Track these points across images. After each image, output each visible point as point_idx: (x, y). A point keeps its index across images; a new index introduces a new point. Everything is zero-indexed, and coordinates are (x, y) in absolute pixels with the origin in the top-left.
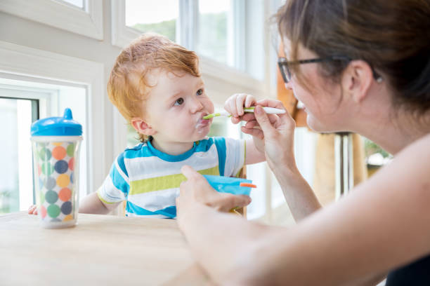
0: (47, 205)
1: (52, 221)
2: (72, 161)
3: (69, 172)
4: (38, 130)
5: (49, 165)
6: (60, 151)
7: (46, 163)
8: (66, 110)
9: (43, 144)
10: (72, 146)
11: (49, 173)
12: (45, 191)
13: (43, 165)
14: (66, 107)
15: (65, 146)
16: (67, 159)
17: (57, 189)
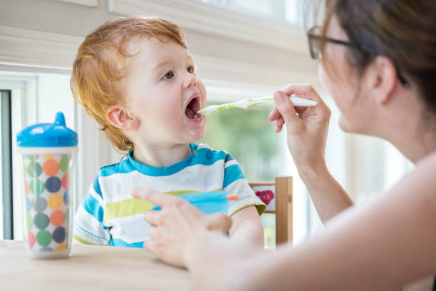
0: (35, 231)
1: (42, 250)
2: (66, 177)
3: (62, 191)
4: (25, 140)
5: (38, 182)
6: (51, 165)
7: (35, 180)
8: (58, 114)
9: (32, 157)
10: (65, 159)
11: (38, 193)
12: (33, 213)
13: (32, 183)
14: (57, 111)
15: (58, 159)
16: (60, 175)
17: (48, 212)
